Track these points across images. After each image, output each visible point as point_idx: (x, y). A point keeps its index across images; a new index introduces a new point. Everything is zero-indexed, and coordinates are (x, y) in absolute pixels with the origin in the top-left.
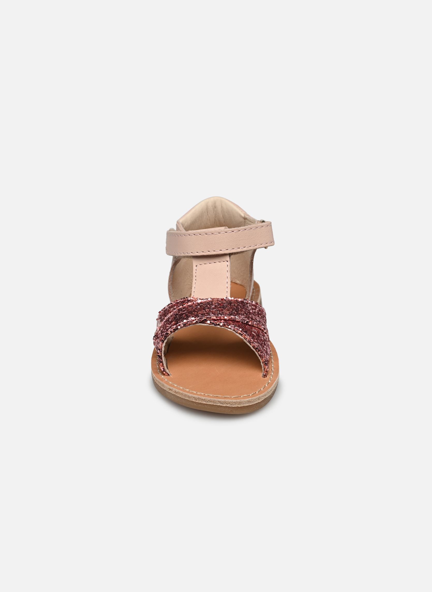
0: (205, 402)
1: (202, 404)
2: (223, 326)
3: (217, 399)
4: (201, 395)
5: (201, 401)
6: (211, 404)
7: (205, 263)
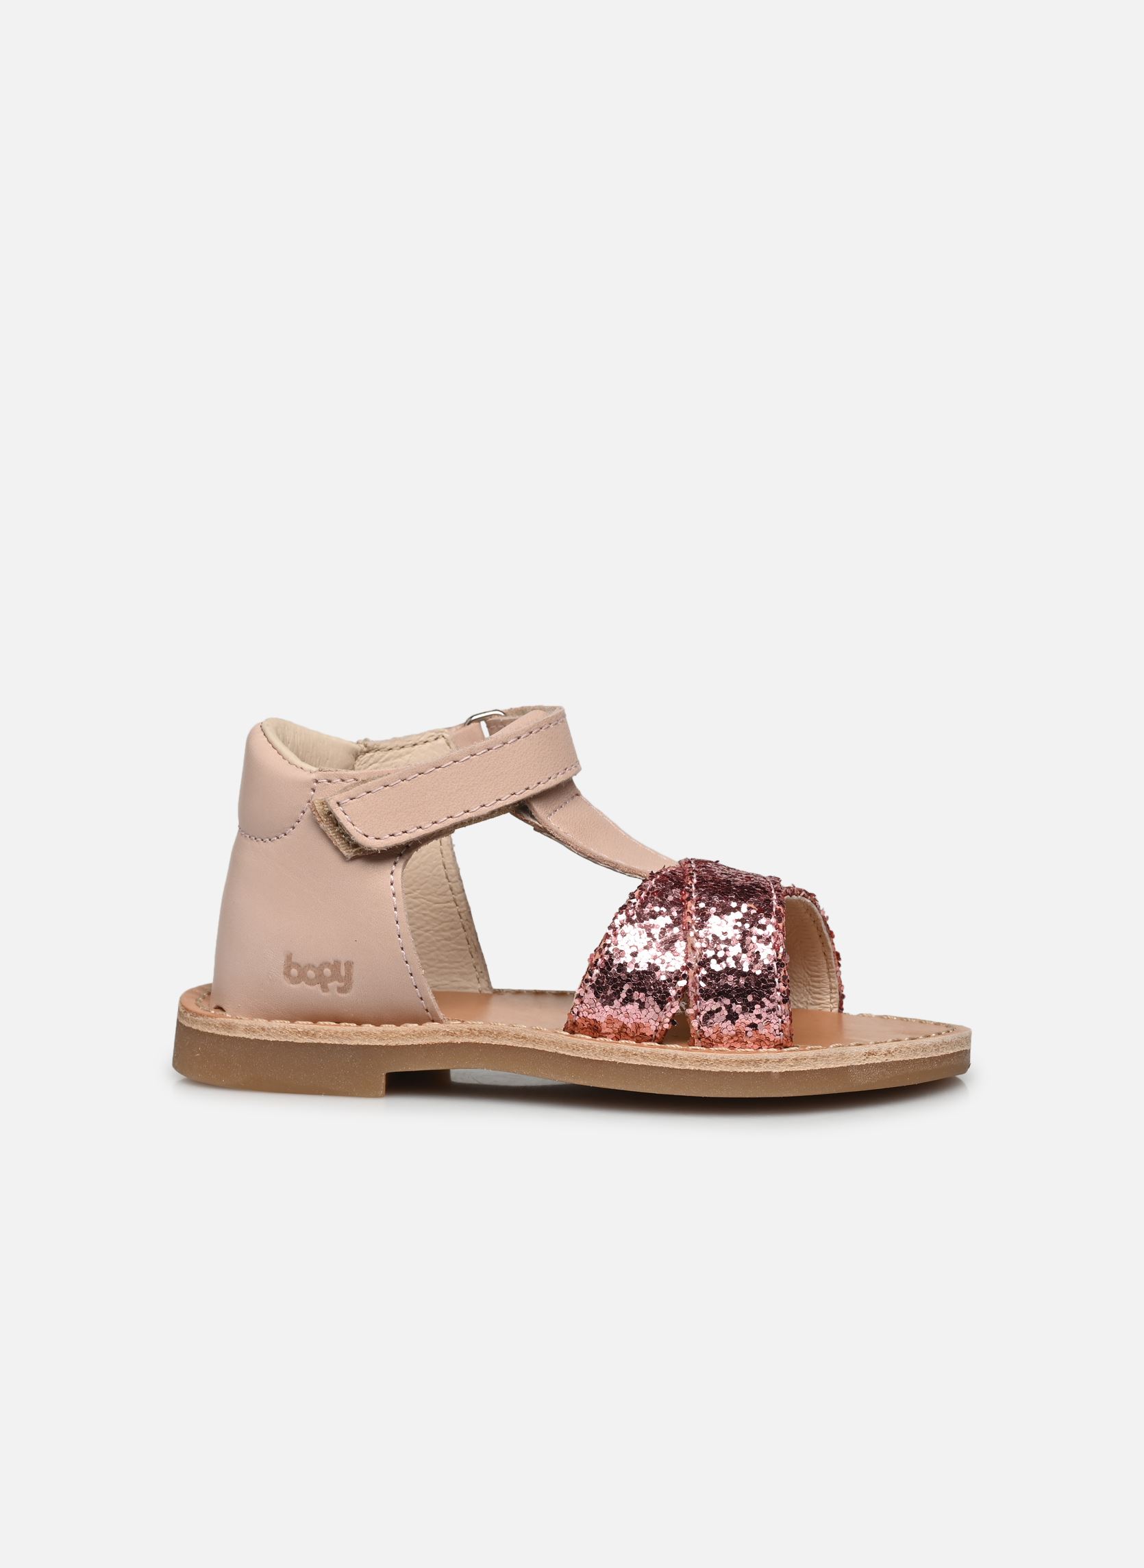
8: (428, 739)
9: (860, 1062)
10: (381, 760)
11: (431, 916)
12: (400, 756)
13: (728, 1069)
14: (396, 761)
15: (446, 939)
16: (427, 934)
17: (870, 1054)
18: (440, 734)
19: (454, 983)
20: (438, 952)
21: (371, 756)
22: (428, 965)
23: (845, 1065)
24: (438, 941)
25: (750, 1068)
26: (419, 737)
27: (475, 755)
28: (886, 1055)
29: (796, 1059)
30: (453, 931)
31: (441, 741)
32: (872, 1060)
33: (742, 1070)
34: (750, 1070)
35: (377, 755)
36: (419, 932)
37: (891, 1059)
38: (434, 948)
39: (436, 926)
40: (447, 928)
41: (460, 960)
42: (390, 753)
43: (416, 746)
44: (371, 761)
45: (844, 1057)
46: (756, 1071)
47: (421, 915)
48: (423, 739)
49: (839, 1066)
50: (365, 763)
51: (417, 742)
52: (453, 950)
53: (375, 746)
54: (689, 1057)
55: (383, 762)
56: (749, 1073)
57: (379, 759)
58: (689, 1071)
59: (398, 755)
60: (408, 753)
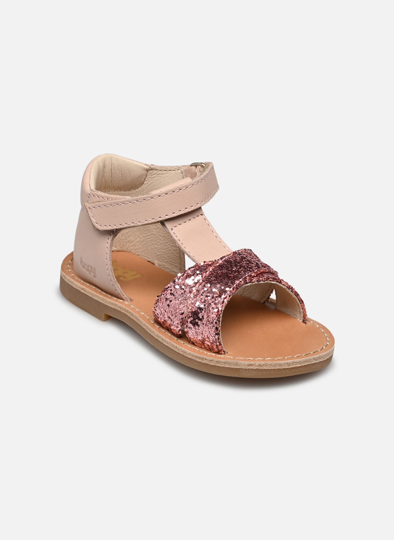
0: (300, 364)
1: (297, 367)
2: (267, 281)
3: (312, 357)
4: (288, 359)
5: (296, 365)
6: (306, 364)
7: (180, 223)
8: (175, 169)
9: (245, 367)
10: (157, 174)
11: (170, 239)
12: (164, 174)
13: (193, 358)
14: (162, 175)
15: (173, 250)
16: (169, 246)
17: (250, 365)
18: (179, 168)
19: (173, 269)
20: (170, 254)
21: (153, 172)
22: (167, 259)
23: (238, 368)
24: (171, 250)
25: (200, 360)
26: (171, 168)
27: (138, 201)
28: (258, 366)
29: (217, 362)
30: (176, 248)
31: (179, 171)
32: (251, 367)
33: (197, 360)
34: (200, 361)
35: (155, 172)
36: (167, 244)
37: (261, 368)
38: (170, 252)
39: (171, 244)
40: (174, 246)
41: (176, 260)
42: (160, 172)
43: (170, 171)
44: (153, 174)
45: (238, 364)
46: (202, 362)
47: (168, 238)
48: (173, 169)
49: (235, 367)
50: (150, 174)
51: (171, 170)
52: (175, 255)
53: (154, 168)
54: (180, 349)
55: (157, 175)
56: (200, 362)
57: (156, 174)
58: (180, 354)
59: (163, 173)
60: (167, 173)
